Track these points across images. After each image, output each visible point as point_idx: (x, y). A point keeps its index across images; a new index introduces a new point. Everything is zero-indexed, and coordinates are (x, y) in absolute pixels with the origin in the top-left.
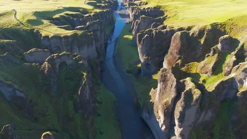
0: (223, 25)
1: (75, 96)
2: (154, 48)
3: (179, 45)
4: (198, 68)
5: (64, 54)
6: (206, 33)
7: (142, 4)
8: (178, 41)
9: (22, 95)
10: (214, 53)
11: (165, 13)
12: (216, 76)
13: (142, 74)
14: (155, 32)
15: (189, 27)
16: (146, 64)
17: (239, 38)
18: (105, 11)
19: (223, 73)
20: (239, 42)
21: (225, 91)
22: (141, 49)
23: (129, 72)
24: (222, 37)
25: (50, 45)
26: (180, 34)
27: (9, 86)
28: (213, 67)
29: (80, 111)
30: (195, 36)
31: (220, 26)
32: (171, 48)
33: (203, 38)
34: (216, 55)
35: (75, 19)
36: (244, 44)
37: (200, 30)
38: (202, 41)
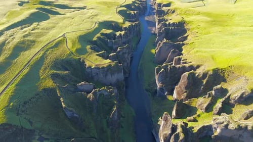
0: (223, 71)
1: (108, 117)
2: (168, 79)
3: (186, 83)
4: (197, 104)
5: (103, 89)
6: (208, 76)
7: (170, 11)
8: (186, 80)
9: (77, 116)
10: (209, 96)
11: (188, 32)
12: (208, 114)
13: (157, 95)
14: (170, 67)
15: (198, 65)
16: (161, 89)
17: (229, 89)
18: (134, 24)
19: (213, 112)
20: (228, 92)
21: (205, 132)
22: (158, 78)
23: (147, 90)
24: (215, 87)
25: (91, 72)
26: (187, 75)
27: (71, 111)
28: (206, 107)
29: (111, 127)
30: (199, 77)
31: (220, 71)
32: (180, 83)
33: (205, 80)
34: (210, 98)
35: (109, 40)
36: (230, 95)
37: (204, 73)
38: (205, 82)
